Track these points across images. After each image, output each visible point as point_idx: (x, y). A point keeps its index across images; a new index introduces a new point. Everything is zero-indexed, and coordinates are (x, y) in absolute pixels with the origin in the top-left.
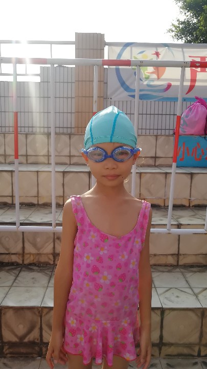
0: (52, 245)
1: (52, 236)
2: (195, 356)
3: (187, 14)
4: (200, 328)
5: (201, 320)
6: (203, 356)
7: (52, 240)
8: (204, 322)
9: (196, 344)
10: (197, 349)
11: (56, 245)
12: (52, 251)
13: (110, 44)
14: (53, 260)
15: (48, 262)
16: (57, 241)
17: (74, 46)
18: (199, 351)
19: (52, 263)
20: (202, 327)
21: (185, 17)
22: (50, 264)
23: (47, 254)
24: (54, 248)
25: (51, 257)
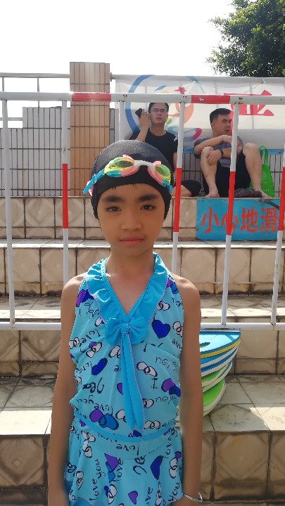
0: (16, 350)
1: (17, 336)
2: (207, 500)
3: (231, 40)
4: (211, 460)
5: (212, 449)
6: (217, 500)
7: (17, 342)
8: (217, 451)
9: (207, 483)
10: (208, 489)
11: (23, 349)
12: (17, 358)
13: (118, 78)
14: (18, 370)
15: (12, 374)
16: (24, 344)
17: (68, 80)
18: (212, 494)
19: (17, 374)
20: (214, 458)
21: (229, 43)
22: (14, 376)
23: (10, 362)
24: (20, 353)
25: (16, 366)
